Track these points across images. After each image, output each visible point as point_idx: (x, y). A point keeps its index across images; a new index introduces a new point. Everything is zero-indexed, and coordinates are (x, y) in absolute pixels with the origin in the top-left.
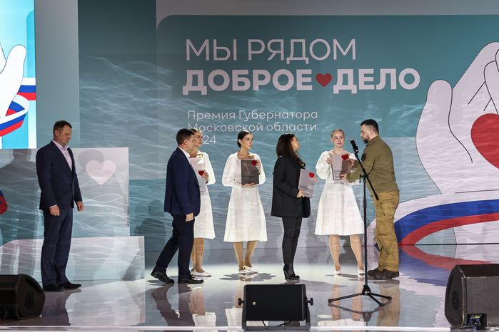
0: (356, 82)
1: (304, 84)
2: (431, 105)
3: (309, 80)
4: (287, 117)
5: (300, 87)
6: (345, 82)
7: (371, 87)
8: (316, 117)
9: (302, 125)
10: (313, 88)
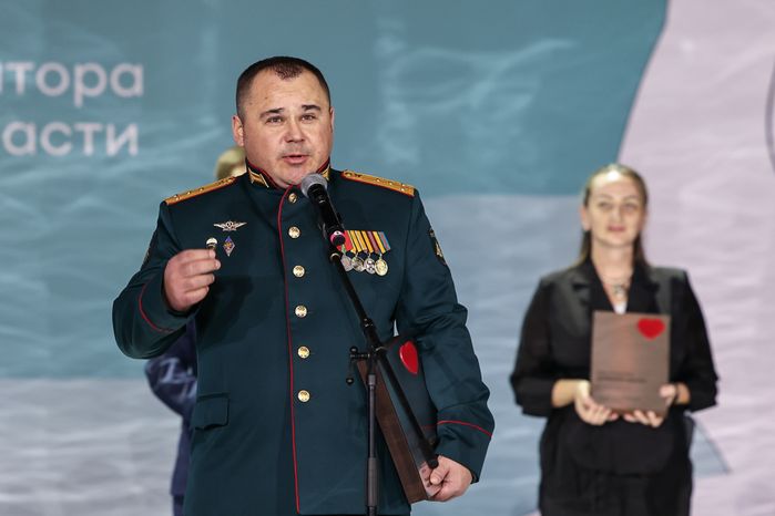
8: (138, 89)
9: (65, 129)
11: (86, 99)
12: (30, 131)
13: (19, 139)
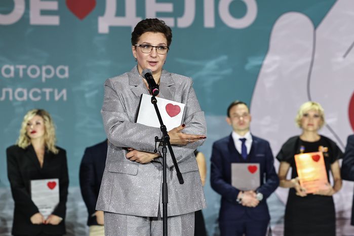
1: (44, 13)
2: (277, 58)
3: (54, 6)
4: (12, 74)
5: (36, 19)
6: (121, 11)
8: (66, 75)
9: (39, 91)
10: (61, 20)
11: (46, 79)
12: (25, 91)
13: (21, 95)
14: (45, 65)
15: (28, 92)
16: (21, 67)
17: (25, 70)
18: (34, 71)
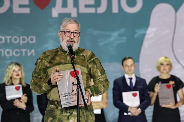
0: (76, 4)
3: (27, 3)
4: (3, 42)
5: (16, 10)
6: (65, 5)
7: (92, 10)
8: (34, 41)
9: (18, 50)
10: (31, 11)
11: (23, 44)
12: (11, 51)
13: (8, 53)
14: (22, 35)
15: (13, 51)
16: (8, 37)
17: (11, 39)
18: (16, 40)
